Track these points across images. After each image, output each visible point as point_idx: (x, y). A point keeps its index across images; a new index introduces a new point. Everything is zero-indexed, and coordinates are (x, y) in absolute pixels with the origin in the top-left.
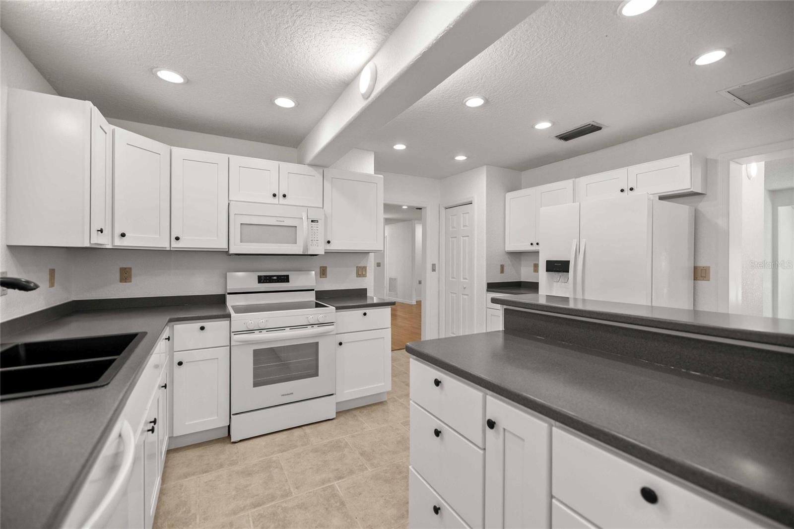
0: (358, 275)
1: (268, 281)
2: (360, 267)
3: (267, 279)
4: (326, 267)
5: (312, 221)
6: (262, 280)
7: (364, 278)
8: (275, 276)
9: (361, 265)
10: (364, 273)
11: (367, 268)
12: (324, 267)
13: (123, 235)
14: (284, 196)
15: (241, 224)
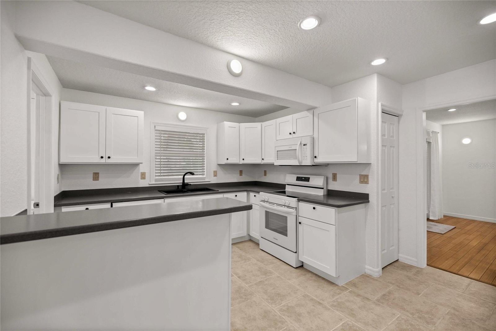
0: (361, 182)
2: (362, 175)
4: (336, 174)
5: (304, 145)
6: (299, 179)
7: (365, 185)
8: (303, 177)
9: (364, 173)
10: (366, 180)
11: (369, 176)
12: (334, 174)
13: (243, 159)
14: (294, 133)
15: (277, 151)
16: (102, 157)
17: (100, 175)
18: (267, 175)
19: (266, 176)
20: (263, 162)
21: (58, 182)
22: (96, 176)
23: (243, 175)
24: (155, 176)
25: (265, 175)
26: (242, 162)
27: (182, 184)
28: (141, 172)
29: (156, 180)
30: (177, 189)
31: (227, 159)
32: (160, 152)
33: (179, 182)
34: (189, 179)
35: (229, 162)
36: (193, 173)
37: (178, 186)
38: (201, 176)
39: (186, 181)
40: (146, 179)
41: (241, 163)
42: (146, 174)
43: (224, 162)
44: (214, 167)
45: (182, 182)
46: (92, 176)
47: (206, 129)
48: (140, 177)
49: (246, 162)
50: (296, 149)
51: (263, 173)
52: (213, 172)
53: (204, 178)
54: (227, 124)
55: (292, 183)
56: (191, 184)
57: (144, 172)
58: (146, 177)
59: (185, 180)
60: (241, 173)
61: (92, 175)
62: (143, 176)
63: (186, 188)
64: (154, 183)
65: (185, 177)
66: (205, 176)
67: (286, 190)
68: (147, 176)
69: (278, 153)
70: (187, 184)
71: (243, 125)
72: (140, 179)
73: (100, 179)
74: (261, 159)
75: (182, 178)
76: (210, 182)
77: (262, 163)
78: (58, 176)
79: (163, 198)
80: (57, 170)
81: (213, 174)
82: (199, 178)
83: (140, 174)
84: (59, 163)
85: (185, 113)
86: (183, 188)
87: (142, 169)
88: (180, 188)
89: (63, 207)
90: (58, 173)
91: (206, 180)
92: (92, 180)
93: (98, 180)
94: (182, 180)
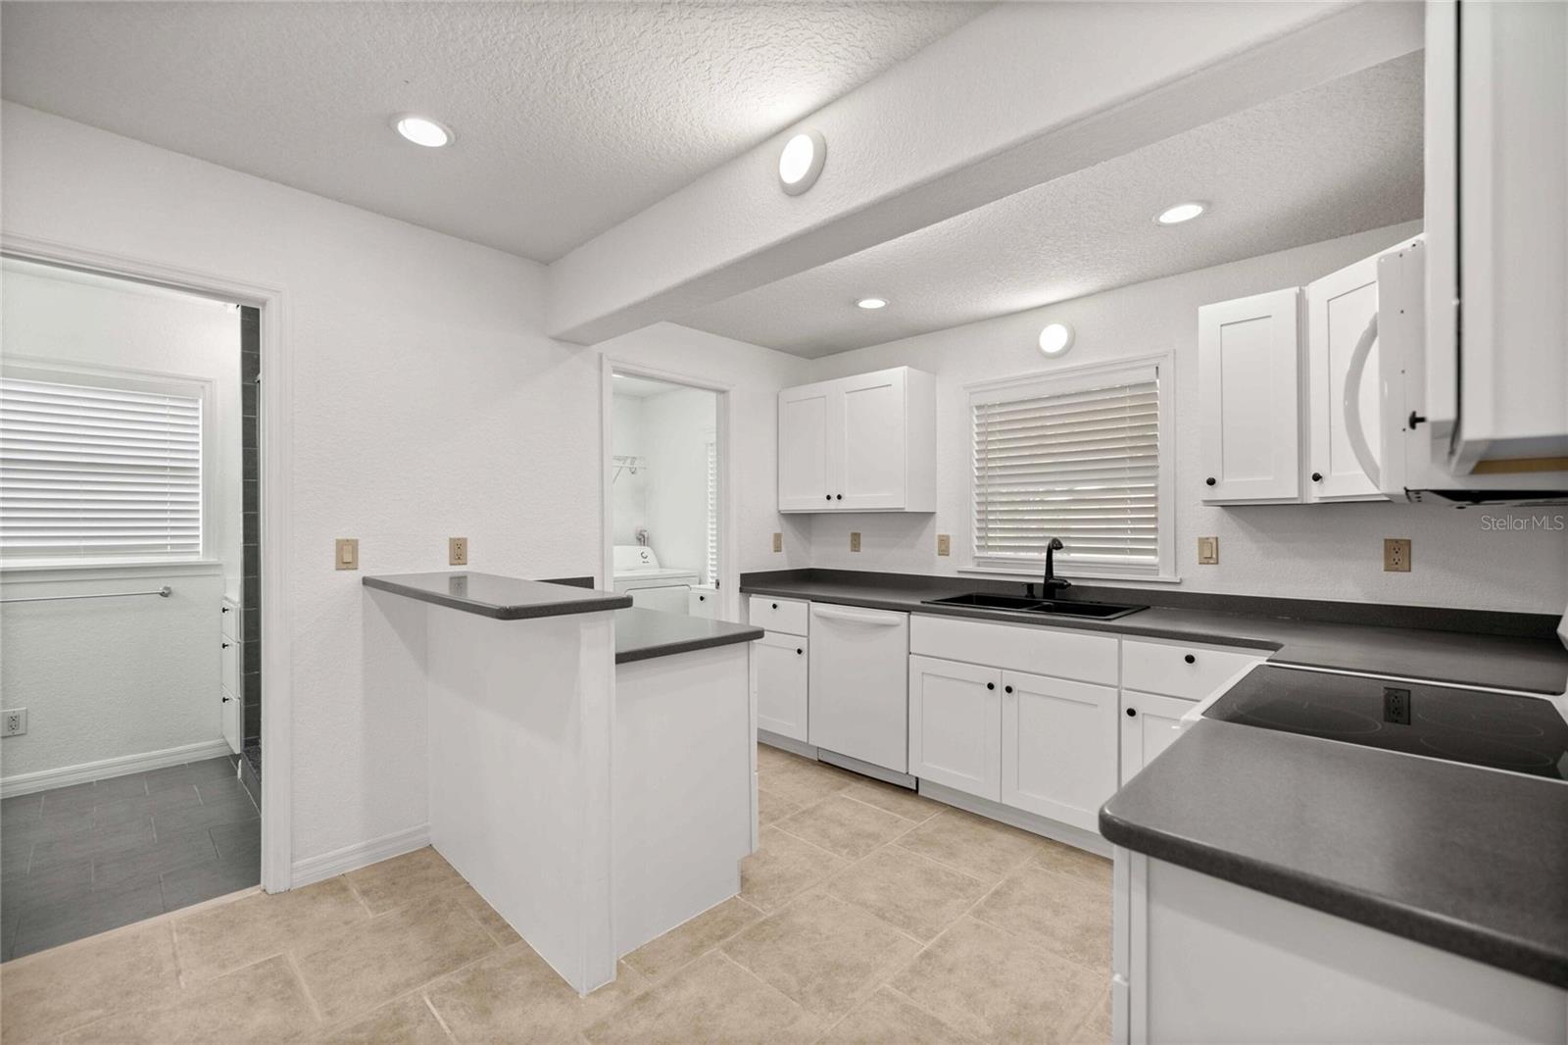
13: (1316, 477)
16: (829, 498)
17: (862, 539)
21: (778, 549)
22: (856, 541)
24: (975, 548)
26: (1313, 493)
27: (1042, 581)
28: (939, 536)
29: (981, 562)
30: (1027, 596)
31: (1211, 482)
33: (1037, 574)
34: (1073, 565)
37: (1030, 586)
38: (1143, 558)
39: (1057, 572)
40: (951, 554)
42: (951, 540)
44: (1200, 520)
45: (1043, 572)
46: (848, 540)
47: (1156, 362)
48: (937, 549)
52: (1196, 544)
56: (1073, 583)
57: (944, 536)
58: (951, 550)
59: (1054, 567)
61: (850, 539)
62: (943, 547)
63: (1056, 595)
64: (971, 567)
65: (1052, 559)
66: (1156, 559)
68: (953, 546)
70: (1064, 585)
72: (936, 555)
73: (863, 548)
75: (1045, 558)
76: (1177, 583)
78: (778, 537)
79: (908, 610)
80: (775, 526)
81: (1196, 551)
82: (1129, 564)
83: (937, 541)
84: (779, 511)
85: (1060, 323)
86: (1045, 597)
87: (942, 526)
88: (1038, 593)
89: (753, 595)
90: (779, 531)
91: (1162, 577)
92: (849, 548)
93: (858, 551)
94: (1045, 567)
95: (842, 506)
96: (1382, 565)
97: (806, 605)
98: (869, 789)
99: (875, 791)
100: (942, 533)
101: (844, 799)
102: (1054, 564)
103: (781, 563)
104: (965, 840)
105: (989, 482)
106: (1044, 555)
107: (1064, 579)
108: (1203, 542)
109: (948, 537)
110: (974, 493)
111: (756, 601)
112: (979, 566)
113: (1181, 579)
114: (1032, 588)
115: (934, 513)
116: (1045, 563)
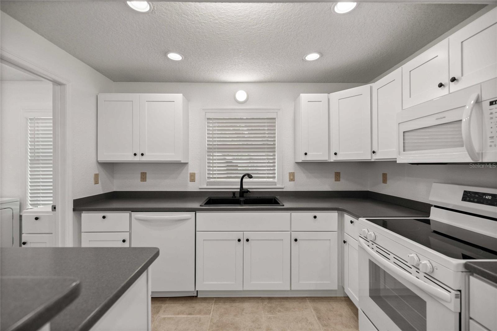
1: (476, 200)
3: (476, 198)
5: (492, 103)
6: (468, 197)
8: (488, 194)
13: (336, 154)
14: (453, 80)
15: (404, 132)
16: (135, 155)
17: (147, 175)
18: (388, 182)
19: (386, 183)
20: (375, 158)
21: (96, 182)
22: (143, 177)
23: (341, 179)
24: (207, 178)
25: (385, 181)
26: (333, 159)
27: (239, 190)
28: (190, 173)
29: (209, 183)
30: (233, 197)
31: (306, 154)
32: (212, 147)
33: (236, 187)
34: (248, 184)
35: (309, 158)
36: (251, 176)
37: (234, 193)
38: (271, 180)
39: (244, 187)
40: (196, 181)
41: (332, 161)
42: (196, 175)
43: (301, 158)
44: (290, 167)
45: (239, 187)
47: (276, 111)
48: (189, 179)
49: (339, 158)
50: (461, 120)
51: (381, 178)
52: (288, 174)
53: (275, 184)
54: (305, 97)
55: (449, 204)
56: (250, 190)
57: (192, 173)
58: (196, 179)
59: (243, 185)
60: (338, 176)
61: (140, 175)
62: (192, 178)
63: (244, 196)
64: (205, 186)
65: (243, 181)
66: (276, 180)
67: (432, 217)
68: (197, 177)
69: (406, 138)
70: (247, 191)
71: (335, 96)
72: (189, 182)
73: (147, 180)
74: (370, 152)
75: (240, 181)
76: (283, 188)
77: (372, 160)
78: (96, 177)
79: (194, 210)
80: (95, 169)
81: (288, 177)
82: (267, 182)
83: (189, 175)
84: (97, 161)
85: (245, 91)
86: (240, 196)
87: (192, 168)
88: (237, 195)
89: (83, 212)
90: (97, 172)
91: (278, 186)
92: (139, 180)
93: (146, 181)
94: (240, 185)
95: (144, 159)
96: (334, 179)
97: (129, 214)
98: (173, 305)
99: (175, 305)
100: (192, 172)
101: (164, 319)
102: (243, 183)
103: (99, 190)
104: (235, 315)
105: (214, 151)
106: (239, 180)
107: (247, 189)
108: (290, 174)
109: (194, 174)
110: (207, 155)
111: (85, 215)
112: (207, 185)
113: (284, 187)
114: (235, 193)
115: (188, 163)
116: (240, 183)
